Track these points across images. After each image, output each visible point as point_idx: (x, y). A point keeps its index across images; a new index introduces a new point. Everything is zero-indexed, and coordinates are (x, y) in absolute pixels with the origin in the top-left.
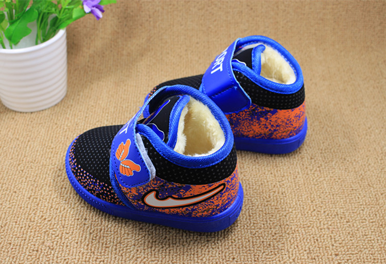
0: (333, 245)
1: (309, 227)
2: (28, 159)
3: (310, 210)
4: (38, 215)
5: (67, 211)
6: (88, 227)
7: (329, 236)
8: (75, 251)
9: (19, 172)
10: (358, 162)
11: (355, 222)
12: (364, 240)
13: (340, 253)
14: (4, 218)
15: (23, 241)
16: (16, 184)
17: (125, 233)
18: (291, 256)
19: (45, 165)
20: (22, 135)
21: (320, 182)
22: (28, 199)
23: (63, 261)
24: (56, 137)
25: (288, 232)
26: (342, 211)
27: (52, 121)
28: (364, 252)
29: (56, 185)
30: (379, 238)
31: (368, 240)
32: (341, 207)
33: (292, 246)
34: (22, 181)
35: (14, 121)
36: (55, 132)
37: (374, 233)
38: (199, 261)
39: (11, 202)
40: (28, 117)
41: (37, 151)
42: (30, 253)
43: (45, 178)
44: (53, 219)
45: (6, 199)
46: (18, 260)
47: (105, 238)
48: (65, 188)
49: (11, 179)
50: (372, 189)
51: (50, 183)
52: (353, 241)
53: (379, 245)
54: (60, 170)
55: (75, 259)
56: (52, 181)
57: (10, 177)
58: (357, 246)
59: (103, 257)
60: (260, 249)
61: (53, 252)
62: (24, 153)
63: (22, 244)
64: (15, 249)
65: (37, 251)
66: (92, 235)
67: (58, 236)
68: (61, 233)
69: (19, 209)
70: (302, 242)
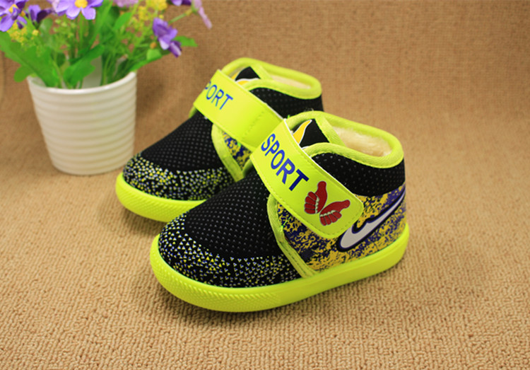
0: (466, 325)
1: (434, 304)
2: (82, 223)
3: (437, 286)
4: (91, 281)
5: (127, 278)
6: (152, 296)
7: (461, 314)
8: (134, 321)
10: (501, 236)
11: (496, 301)
12: (508, 321)
13: (475, 334)
14: (49, 283)
15: (70, 308)
16: (66, 248)
18: (410, 334)
20: (77, 199)
21: (451, 257)
22: (79, 265)
23: (118, 329)
25: (407, 309)
26: (479, 289)
31: (513, 321)
32: (477, 283)
33: (413, 325)
34: (73, 246)
37: (521, 314)
38: (291, 337)
39: (58, 266)
40: (85, 180)
42: (78, 320)
43: (102, 244)
44: (109, 287)
45: (52, 263)
46: (62, 326)
48: (127, 255)
50: (519, 265)
51: (108, 249)
52: (493, 321)
55: (134, 328)
56: (110, 247)
57: (59, 241)
58: (498, 327)
59: (169, 328)
61: (106, 320)
62: (77, 217)
63: (69, 310)
64: (60, 315)
65: (87, 319)
66: (156, 304)
67: (114, 303)
68: (117, 301)
69: (67, 274)
70: (425, 320)
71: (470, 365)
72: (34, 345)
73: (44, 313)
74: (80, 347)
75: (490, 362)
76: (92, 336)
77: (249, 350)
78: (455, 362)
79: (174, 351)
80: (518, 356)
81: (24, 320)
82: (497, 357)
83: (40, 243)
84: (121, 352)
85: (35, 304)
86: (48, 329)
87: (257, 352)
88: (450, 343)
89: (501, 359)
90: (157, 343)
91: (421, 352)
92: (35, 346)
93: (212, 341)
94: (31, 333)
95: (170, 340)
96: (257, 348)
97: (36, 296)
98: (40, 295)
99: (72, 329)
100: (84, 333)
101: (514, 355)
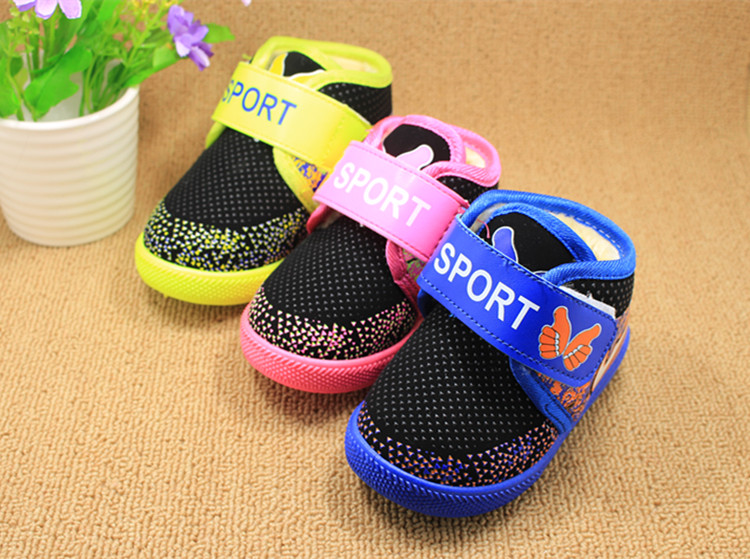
0: (650, 488)
1: (603, 455)
2: (67, 331)
3: (606, 425)
4: (91, 432)
5: (147, 425)
6: (187, 455)
7: (642, 470)
8: (164, 498)
9: (51, 356)
10: (693, 338)
11: (691, 447)
12: (708, 479)
13: (664, 501)
14: (27, 438)
15: (65, 480)
16: (46, 377)
17: (258, 466)
18: (572, 505)
19: (100, 344)
20: (53, 288)
22: (70, 405)
23: (143, 514)
24: (117, 292)
25: (565, 464)
26: (666, 427)
27: (109, 263)
28: (708, 499)
29: (124, 379)
30: (735, 474)
31: (716, 478)
32: (663, 419)
33: (574, 490)
34: (58, 371)
35: (34, 263)
36: (115, 284)
37: (726, 466)
38: (400, 515)
39: (38, 408)
40: (62, 255)
41: (83, 317)
42: (79, 500)
43: (101, 367)
44: (120, 440)
45: (27, 403)
46: (57, 513)
47: (221, 473)
48: (141, 385)
49: (35, 368)
50: (721, 387)
51: (112, 375)
52: (688, 480)
53: (737, 486)
54: (128, 352)
55: (166, 510)
56: (115, 372)
57: (33, 364)
58: (695, 489)
59: (218, 507)
61: (123, 499)
62: (57, 321)
63: (63, 484)
64: (52, 492)
65: (93, 497)
66: (196, 468)
67: (131, 470)
68: (136, 465)
69: (53, 422)
70: (592, 482)
71: (659, 551)
72: (17, 547)
73: (26, 491)
74: (90, 546)
75: (686, 546)
76: (104, 527)
77: (340, 539)
78: (637, 547)
79: (230, 547)
80: (725, 535)
82: (695, 538)
84: (152, 552)
85: (11, 476)
86: (36, 517)
87: (353, 543)
88: (629, 518)
89: (702, 540)
90: (204, 534)
91: (589, 534)
92: (21, 548)
93: (286, 526)
94: (10, 526)
95: (222, 527)
97: (10, 463)
98: (16, 460)
99: (73, 516)
100: (92, 522)
101: (719, 534)
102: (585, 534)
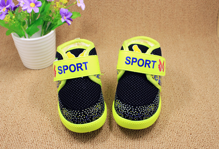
0: (189, 130)
1: (177, 121)
2: (39, 92)
3: (178, 113)
4: (45, 118)
7: (187, 125)
8: (64, 134)
9: (35, 98)
10: (201, 90)
11: (200, 119)
12: (204, 127)
13: (193, 133)
14: (29, 120)
15: (39, 130)
16: (34, 104)
18: (168, 135)
19: (47, 95)
20: (35, 80)
21: (183, 100)
22: (40, 111)
23: (58, 139)
24: (51, 81)
25: (167, 124)
26: (193, 114)
27: (49, 73)
28: (204, 133)
29: (53, 104)
30: (211, 126)
33: (169, 131)
34: (36, 102)
35: (30, 74)
36: (51, 79)
37: (209, 124)
38: (124, 138)
39: (32, 112)
40: (37, 72)
41: (43, 88)
42: (42, 135)
43: (48, 101)
44: (53, 120)
45: (29, 111)
46: (37, 139)
49: (31, 101)
50: (208, 103)
51: (50, 103)
52: (199, 128)
53: (212, 129)
54: (54, 97)
55: (64, 138)
56: (51, 102)
57: (30, 100)
58: (201, 130)
60: (153, 132)
61: (53, 135)
62: (36, 89)
63: (38, 131)
64: (35, 133)
65: (46, 134)
67: (55, 127)
69: (36, 115)
70: (174, 128)
71: (191, 146)
72: (27, 148)
73: (29, 133)
74: (45, 147)
75: (198, 145)
76: (49, 142)
77: (109, 144)
78: (185, 145)
79: (81, 147)
81: (22, 137)
82: (201, 143)
83: (23, 102)
85: (25, 129)
86: (31, 140)
87: (112, 145)
88: (183, 138)
90: (74, 144)
91: (173, 142)
94: (25, 142)
95: (78, 142)
96: (112, 143)
98: (26, 125)
99: (41, 139)
100: (46, 141)
101: (207, 142)
102: (172, 142)
